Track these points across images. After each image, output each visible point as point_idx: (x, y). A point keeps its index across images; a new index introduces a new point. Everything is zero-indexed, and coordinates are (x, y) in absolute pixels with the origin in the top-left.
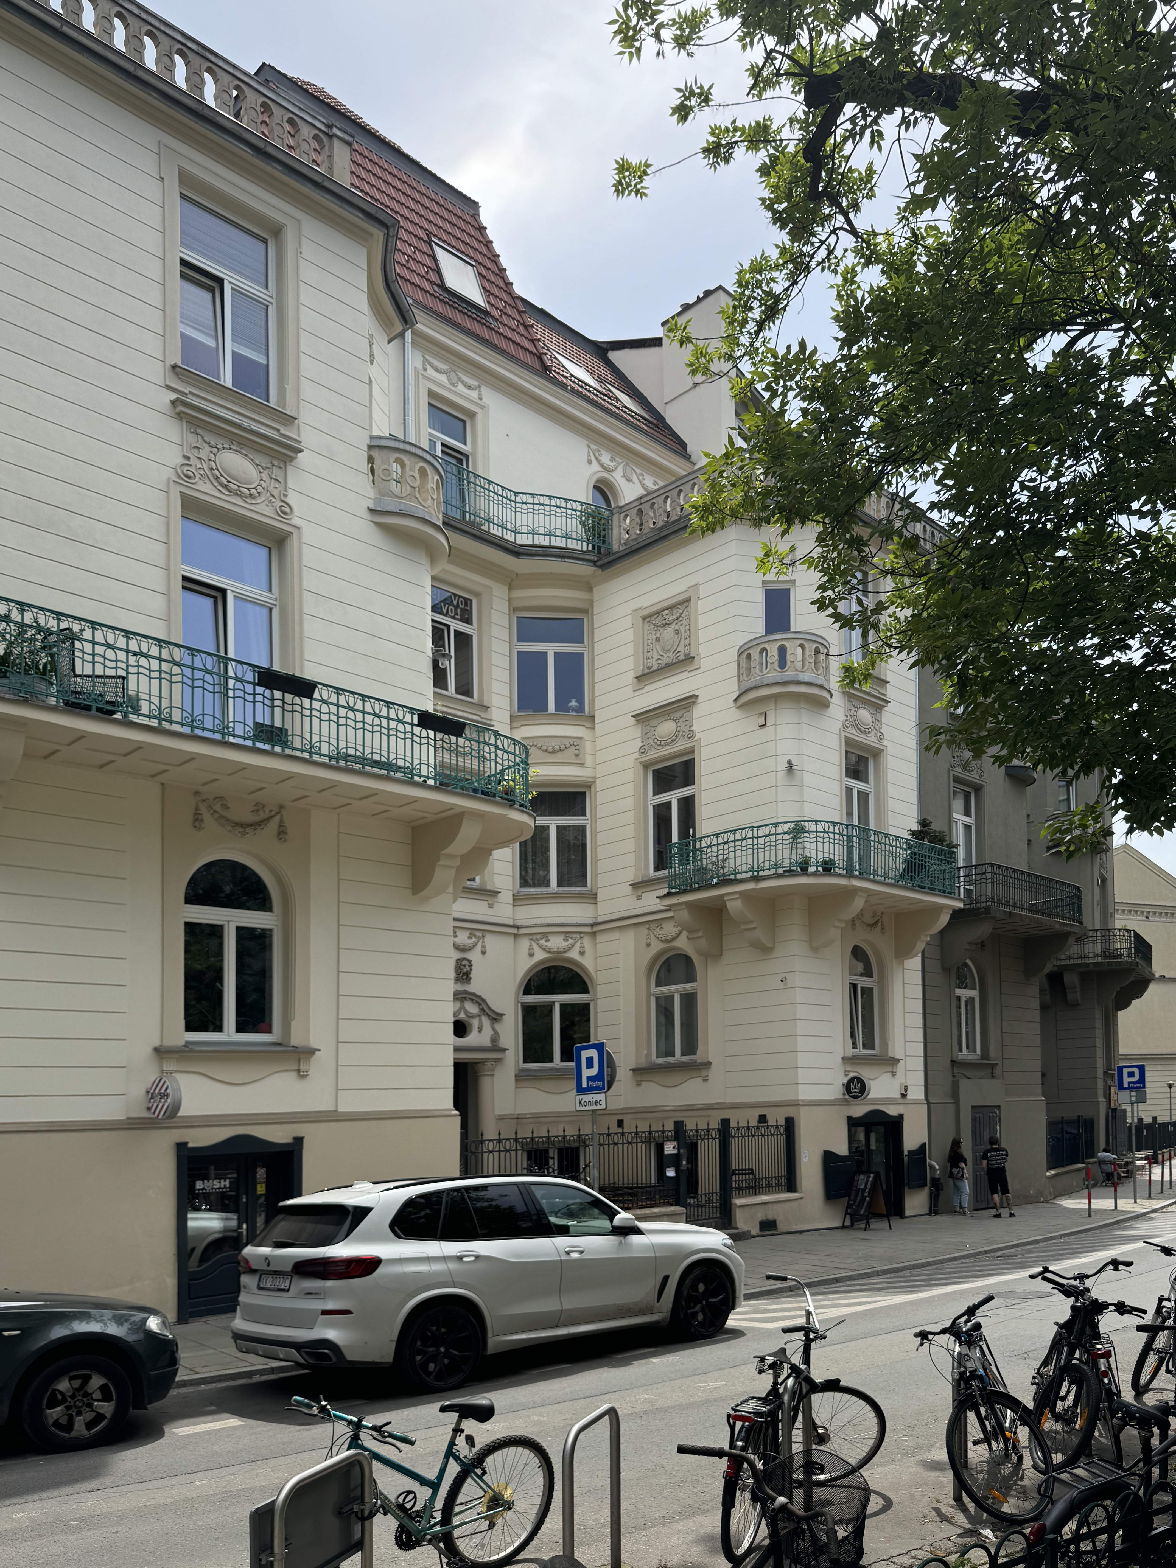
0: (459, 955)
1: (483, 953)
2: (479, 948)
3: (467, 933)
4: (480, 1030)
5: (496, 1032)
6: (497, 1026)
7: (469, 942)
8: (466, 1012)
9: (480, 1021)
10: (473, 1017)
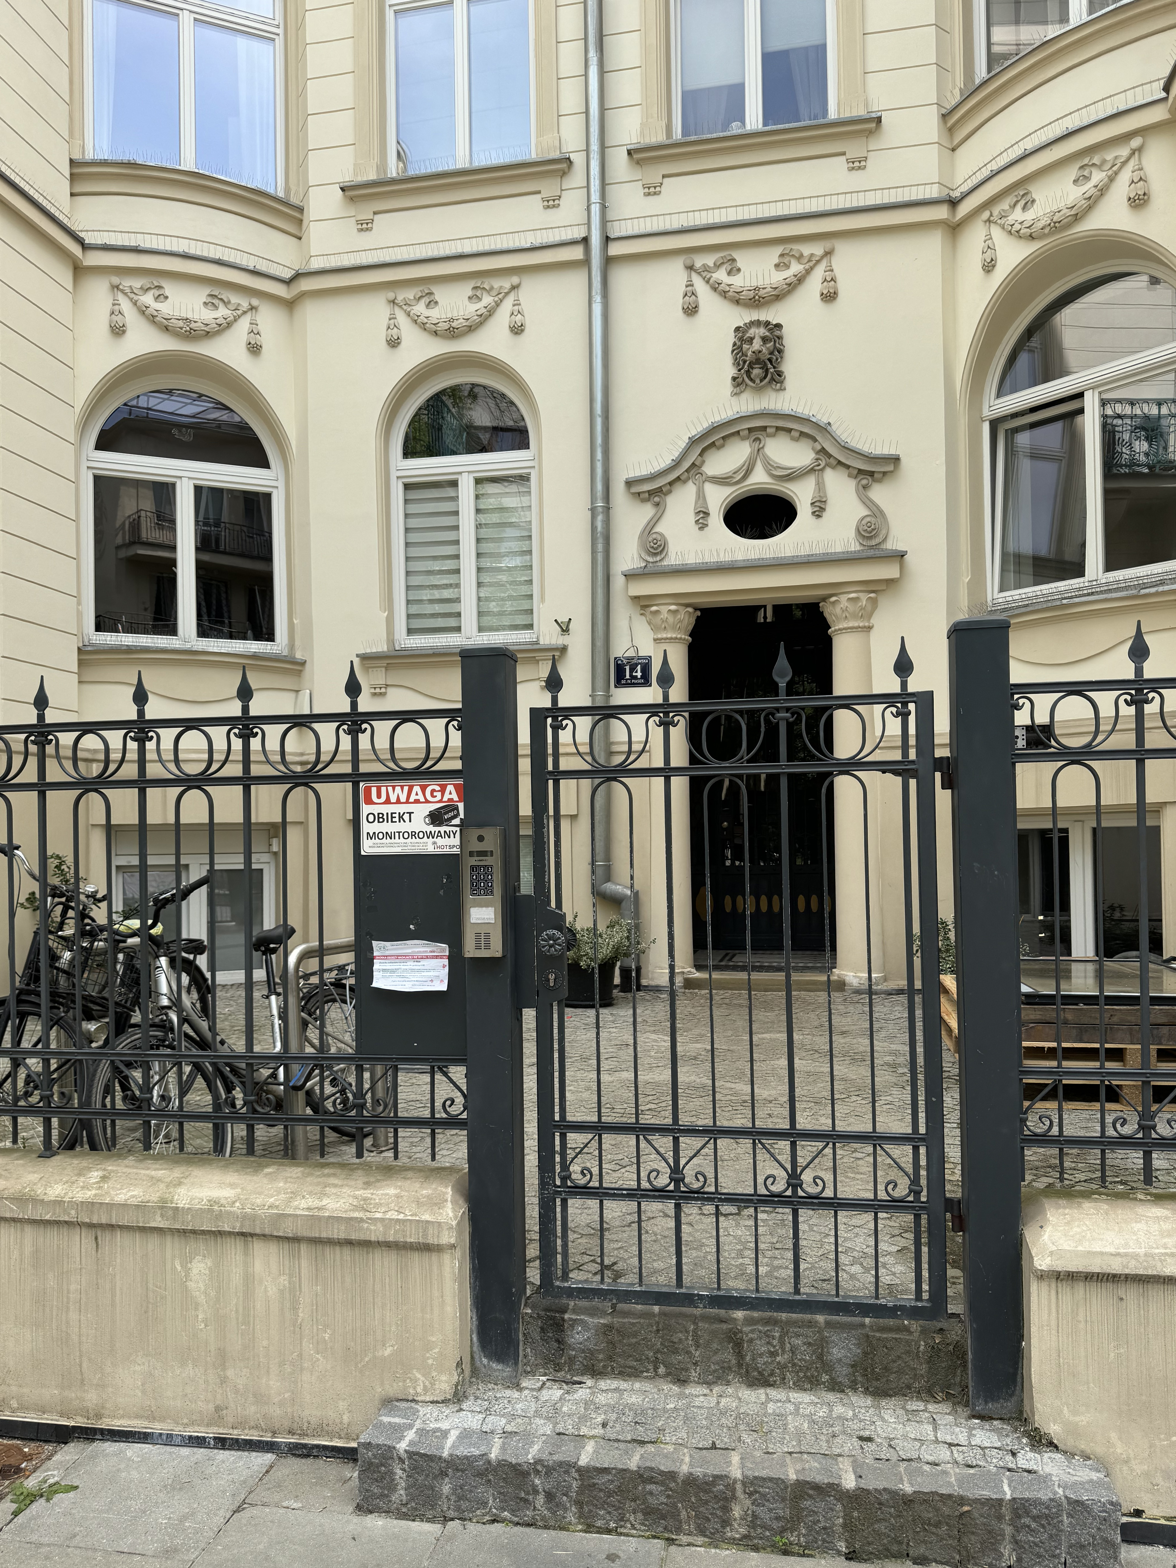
0: (744, 317)
1: (829, 297)
2: (815, 284)
3: (773, 254)
4: (819, 509)
5: (876, 512)
6: (879, 494)
7: (778, 278)
8: (769, 466)
9: (820, 486)
10: (792, 476)
